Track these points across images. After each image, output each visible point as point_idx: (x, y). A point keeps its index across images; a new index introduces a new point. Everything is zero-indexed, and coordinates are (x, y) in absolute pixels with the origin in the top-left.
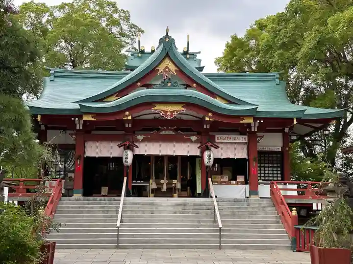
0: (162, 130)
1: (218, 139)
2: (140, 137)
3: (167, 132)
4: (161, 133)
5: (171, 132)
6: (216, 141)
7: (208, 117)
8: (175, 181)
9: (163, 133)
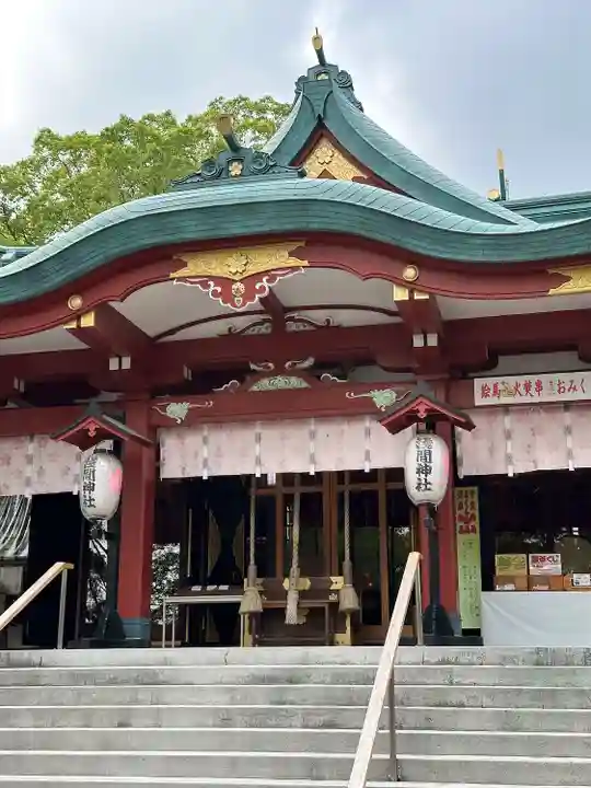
0: (257, 376)
1: (484, 394)
2: (177, 410)
3: (280, 382)
4: (255, 388)
5: (295, 382)
6: (479, 401)
7: (403, 283)
8: (338, 582)
9: (265, 384)
